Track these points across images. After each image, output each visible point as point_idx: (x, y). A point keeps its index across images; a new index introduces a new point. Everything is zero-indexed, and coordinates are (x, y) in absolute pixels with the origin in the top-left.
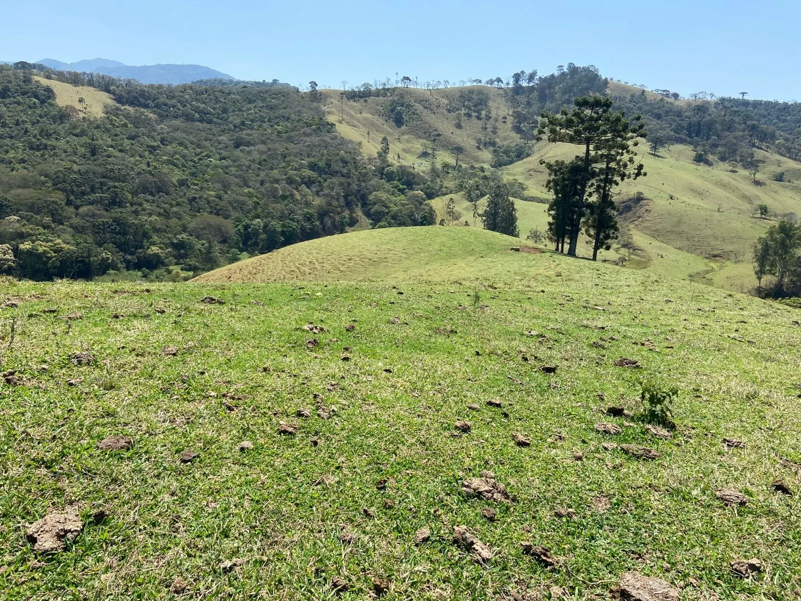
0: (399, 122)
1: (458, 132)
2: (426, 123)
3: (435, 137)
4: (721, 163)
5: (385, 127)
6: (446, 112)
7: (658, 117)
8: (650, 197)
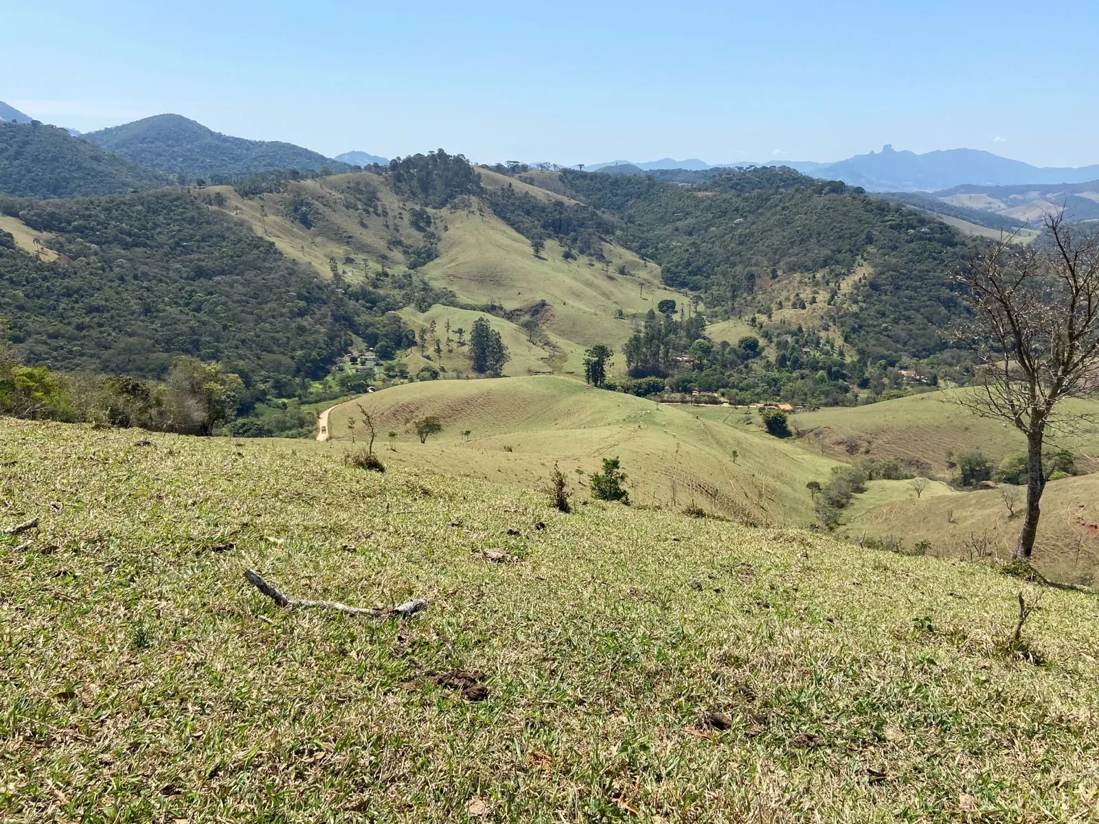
0: (306, 222)
1: (364, 231)
2: (333, 223)
3: (348, 240)
4: (581, 256)
5: (295, 229)
6: (344, 209)
7: (528, 213)
8: (550, 303)
